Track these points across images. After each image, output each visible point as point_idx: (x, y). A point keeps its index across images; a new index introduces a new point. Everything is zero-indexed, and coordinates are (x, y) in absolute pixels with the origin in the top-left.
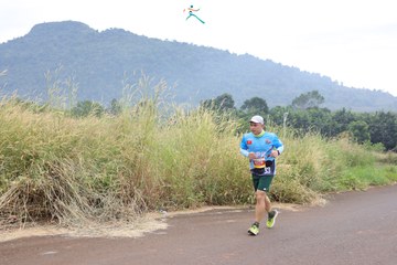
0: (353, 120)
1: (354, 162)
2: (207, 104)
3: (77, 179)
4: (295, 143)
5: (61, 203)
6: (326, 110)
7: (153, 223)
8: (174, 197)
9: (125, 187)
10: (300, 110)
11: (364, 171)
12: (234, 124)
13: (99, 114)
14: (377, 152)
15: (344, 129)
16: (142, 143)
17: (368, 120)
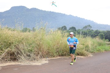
0: (100, 33)
1: (100, 45)
2: (59, 29)
3: (23, 49)
4: (84, 39)
5: (19, 56)
6: (92, 30)
7: (44, 61)
8: (50, 54)
9: (37, 51)
10: (85, 30)
11: (103, 47)
12: (67, 34)
13: (29, 31)
14: (107, 42)
15: (97, 35)
16: (41, 39)
17: (104, 33)
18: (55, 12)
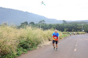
18: (13, 9)
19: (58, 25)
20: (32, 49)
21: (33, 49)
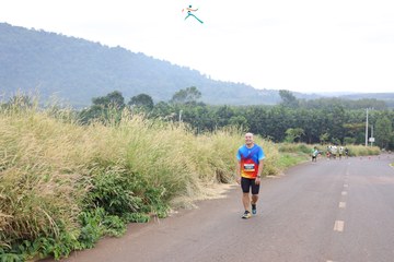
18: (60, 35)
19: (256, 110)
20: (144, 216)
21: (148, 216)
